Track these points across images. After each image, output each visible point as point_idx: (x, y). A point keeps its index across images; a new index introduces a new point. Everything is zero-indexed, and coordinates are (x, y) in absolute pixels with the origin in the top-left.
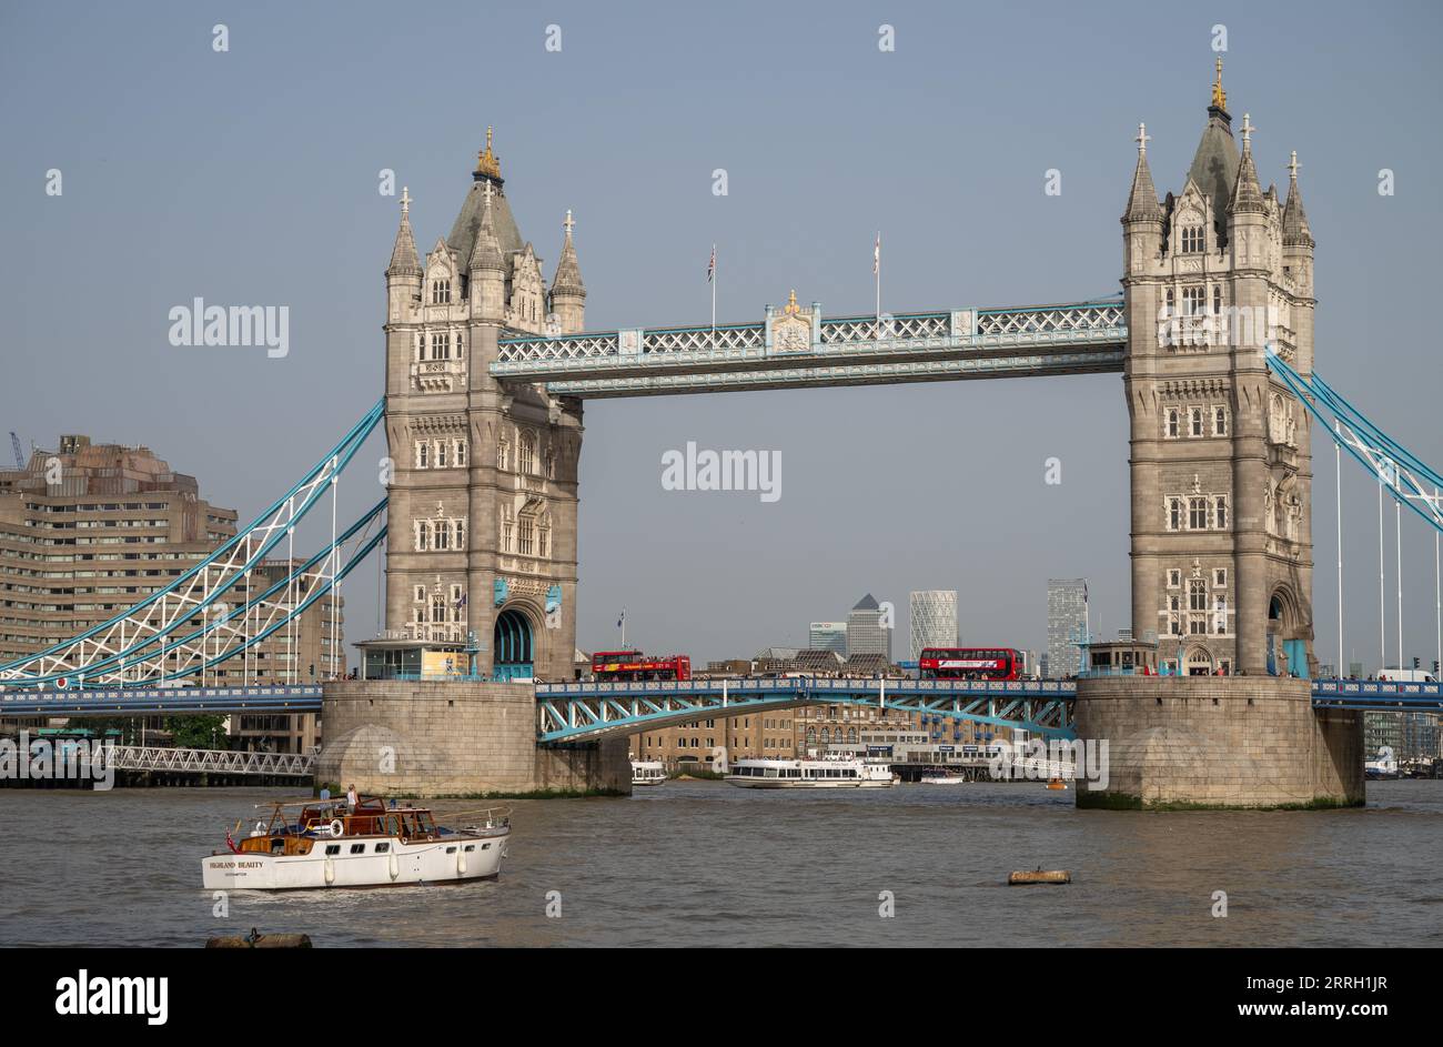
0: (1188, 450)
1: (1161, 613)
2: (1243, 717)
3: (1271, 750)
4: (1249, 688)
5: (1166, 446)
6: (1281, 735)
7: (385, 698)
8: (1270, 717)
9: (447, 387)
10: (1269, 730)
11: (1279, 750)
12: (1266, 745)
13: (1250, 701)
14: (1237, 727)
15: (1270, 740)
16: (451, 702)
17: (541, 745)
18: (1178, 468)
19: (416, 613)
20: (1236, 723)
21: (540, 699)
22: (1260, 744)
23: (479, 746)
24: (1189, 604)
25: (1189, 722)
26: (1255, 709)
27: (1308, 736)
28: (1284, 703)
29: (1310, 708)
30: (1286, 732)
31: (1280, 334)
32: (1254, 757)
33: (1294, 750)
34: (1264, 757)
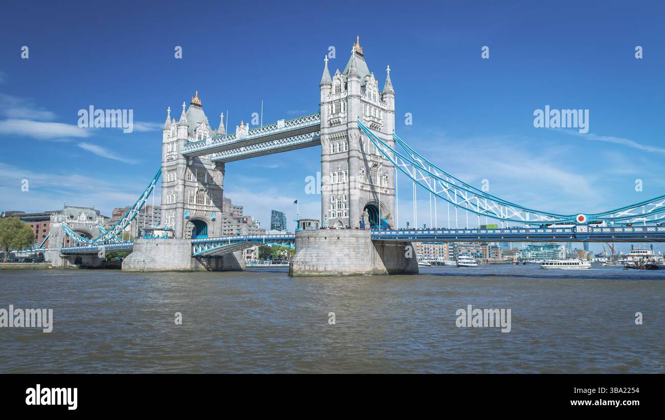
0: (337, 157)
1: (330, 210)
2: (335, 243)
3: (348, 255)
4: (337, 233)
5: (331, 156)
6: (352, 250)
7: (140, 244)
8: (347, 243)
9: (173, 159)
10: (345, 248)
11: (350, 255)
12: (345, 253)
13: (338, 238)
14: (333, 247)
15: (346, 251)
16: (157, 245)
17: (193, 257)
18: (334, 163)
19: (166, 221)
20: (333, 245)
21: (193, 244)
22: (342, 253)
23: (166, 257)
24: (337, 207)
25: (317, 246)
26: (340, 241)
27: (367, 250)
28: (353, 238)
29: (369, 240)
30: (354, 248)
31: (371, 119)
32: (339, 257)
33: (358, 255)
34: (344, 257)
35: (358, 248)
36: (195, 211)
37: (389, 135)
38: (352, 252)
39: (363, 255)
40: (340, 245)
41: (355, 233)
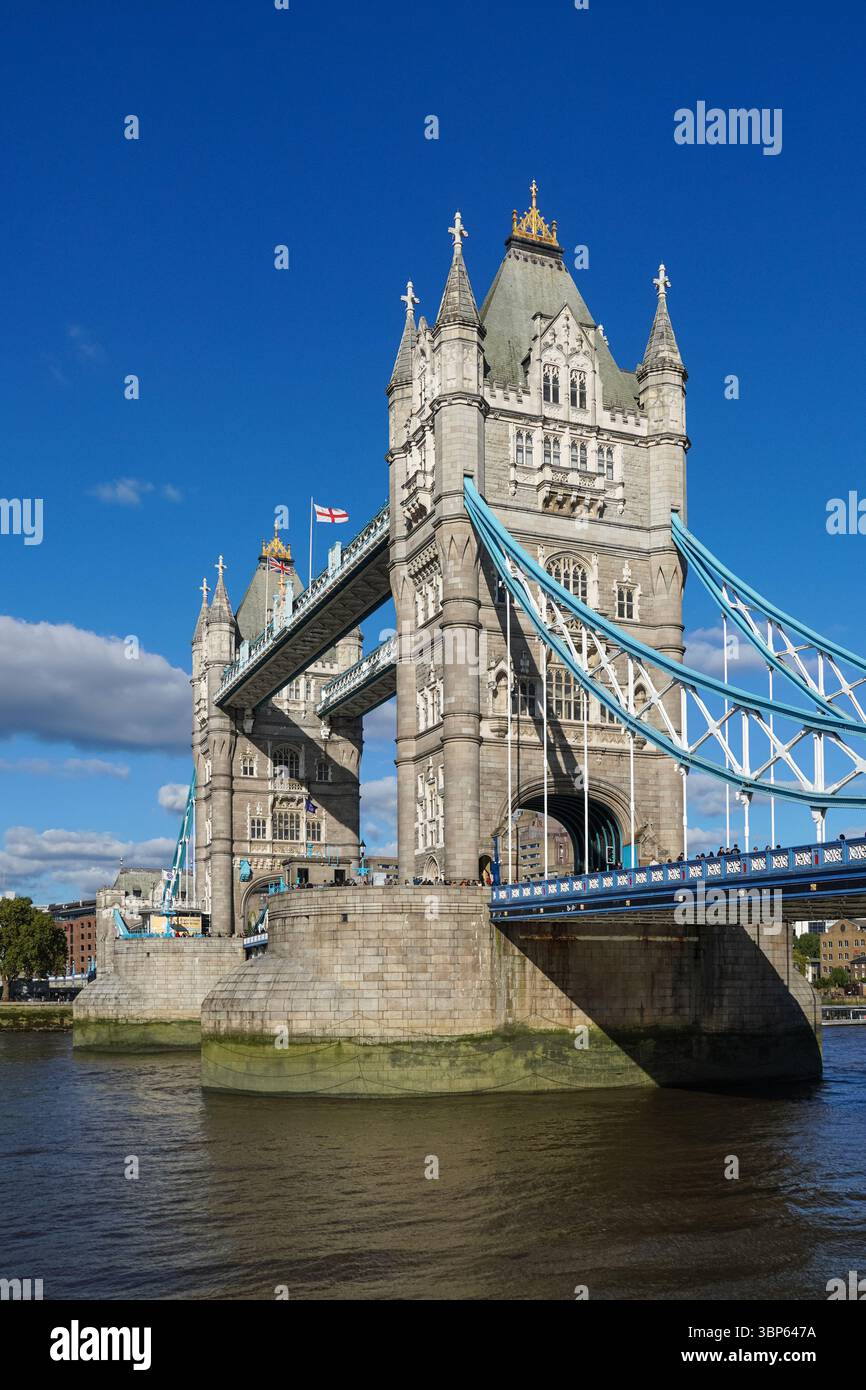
2: (334, 936)
3: (378, 977)
4: (341, 900)
6: (394, 957)
8: (372, 936)
10: (369, 952)
11: (387, 976)
12: (365, 969)
13: (345, 918)
14: (327, 949)
15: (372, 964)
20: (326, 945)
22: (356, 968)
26: (349, 926)
27: (470, 959)
28: (398, 918)
29: (480, 923)
30: (404, 953)
31: (548, 474)
32: (347, 986)
33: (421, 976)
34: (363, 985)
35: (423, 951)
36: (268, 860)
37: (655, 528)
38: (395, 968)
39: (444, 977)
40: (350, 943)
41: (405, 899)
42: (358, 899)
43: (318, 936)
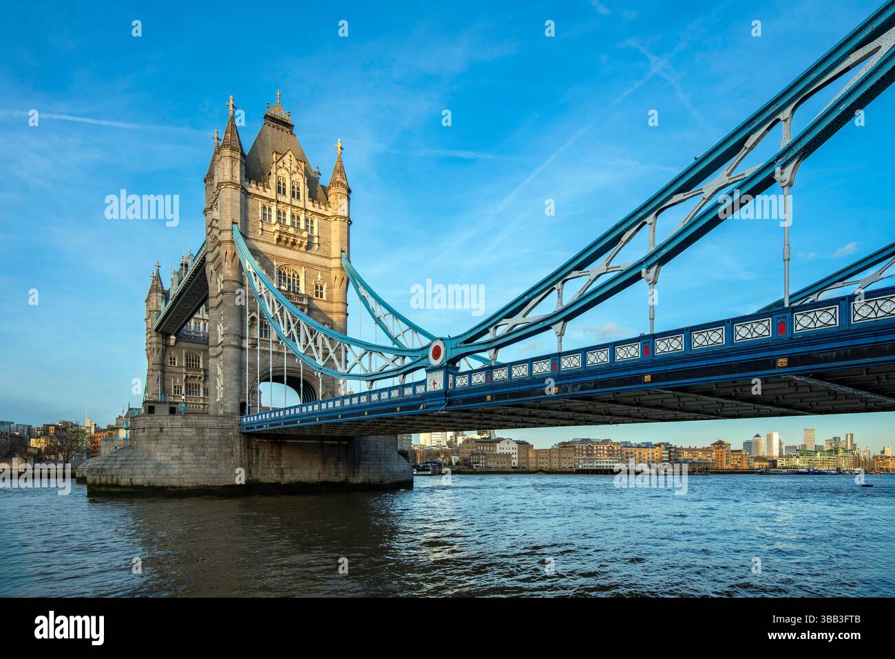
2: (157, 438)
3: (179, 458)
6: (187, 449)
8: (176, 438)
10: (174, 446)
11: (184, 458)
12: (172, 454)
14: (153, 444)
15: (176, 452)
20: (153, 442)
22: (168, 454)
26: (164, 434)
28: (190, 430)
29: (234, 434)
30: (192, 447)
32: (163, 462)
33: (202, 458)
34: (171, 462)
35: (203, 446)
38: (188, 454)
40: (165, 442)
41: (194, 421)
42: (169, 420)
43: (149, 438)
